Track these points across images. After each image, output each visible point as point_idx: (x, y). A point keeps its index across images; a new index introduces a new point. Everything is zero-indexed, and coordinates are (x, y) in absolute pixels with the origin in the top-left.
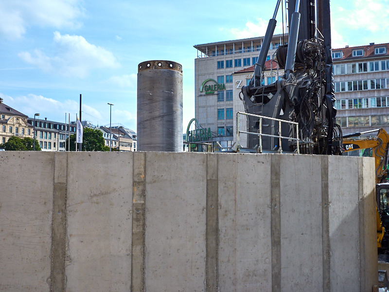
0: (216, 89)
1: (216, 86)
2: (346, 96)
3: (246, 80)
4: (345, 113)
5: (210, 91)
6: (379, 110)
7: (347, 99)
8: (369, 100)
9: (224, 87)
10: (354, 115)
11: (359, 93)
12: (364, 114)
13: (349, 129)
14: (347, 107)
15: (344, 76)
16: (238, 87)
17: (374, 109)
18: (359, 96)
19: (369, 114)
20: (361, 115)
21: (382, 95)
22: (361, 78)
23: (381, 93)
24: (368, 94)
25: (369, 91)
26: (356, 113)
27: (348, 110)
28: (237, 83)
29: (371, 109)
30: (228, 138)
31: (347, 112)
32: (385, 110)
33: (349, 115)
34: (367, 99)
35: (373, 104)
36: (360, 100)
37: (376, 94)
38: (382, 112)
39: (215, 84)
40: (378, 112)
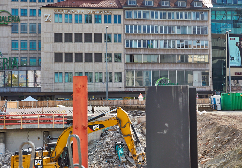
0: (10, 21)
1: (10, 18)
2: (141, 37)
3: (54, 14)
4: (140, 51)
5: (3, 22)
6: (166, 50)
7: (142, 39)
8: (159, 41)
9: (19, 20)
10: (147, 53)
11: (151, 35)
12: (155, 53)
13: (143, 64)
14: (142, 47)
15: (140, 20)
16: (46, 20)
17: (162, 49)
18: (151, 38)
19: (159, 53)
20: (153, 53)
21: (168, 39)
22: (153, 23)
23: (168, 37)
24: (158, 37)
25: (159, 34)
26: (149, 52)
27: (143, 49)
28: (46, 16)
29: (160, 49)
30: (35, 68)
31: (142, 50)
32: (170, 50)
33: (144, 53)
34: (157, 41)
35: (161, 45)
36: (152, 41)
37: (164, 38)
38: (168, 52)
39: (9, 16)
40: (165, 52)
